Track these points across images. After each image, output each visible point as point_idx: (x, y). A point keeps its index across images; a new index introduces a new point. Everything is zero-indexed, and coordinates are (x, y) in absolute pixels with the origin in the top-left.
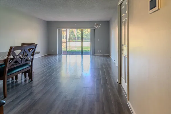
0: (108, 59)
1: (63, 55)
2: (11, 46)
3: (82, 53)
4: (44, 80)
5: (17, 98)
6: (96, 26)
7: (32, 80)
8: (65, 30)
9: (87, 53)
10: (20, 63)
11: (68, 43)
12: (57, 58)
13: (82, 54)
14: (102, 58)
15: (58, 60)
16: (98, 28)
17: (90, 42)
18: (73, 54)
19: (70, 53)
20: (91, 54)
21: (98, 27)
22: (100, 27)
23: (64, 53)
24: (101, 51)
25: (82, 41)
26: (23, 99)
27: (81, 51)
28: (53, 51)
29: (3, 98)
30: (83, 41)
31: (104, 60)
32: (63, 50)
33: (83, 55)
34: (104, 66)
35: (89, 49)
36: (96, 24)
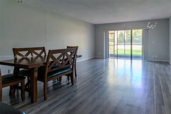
0: (166, 68)
1: (109, 59)
2: (50, 49)
3: (131, 57)
4: (84, 86)
5: (55, 103)
6: (150, 25)
7: (73, 84)
8: (113, 32)
9: (137, 57)
10: (60, 66)
11: (116, 46)
12: (104, 62)
13: (131, 59)
14: (158, 65)
15: (104, 63)
16: (153, 28)
17: (142, 45)
18: (121, 58)
19: (118, 56)
20: (142, 59)
21: (153, 26)
22: (154, 26)
23: (111, 56)
24: (156, 56)
25: (131, 44)
26: (58, 106)
27: (130, 55)
28: (100, 54)
29: (44, 100)
30: (133, 43)
31: (160, 68)
32: (110, 53)
33: (133, 60)
34: (160, 77)
35: (140, 54)
36: (149, 23)
